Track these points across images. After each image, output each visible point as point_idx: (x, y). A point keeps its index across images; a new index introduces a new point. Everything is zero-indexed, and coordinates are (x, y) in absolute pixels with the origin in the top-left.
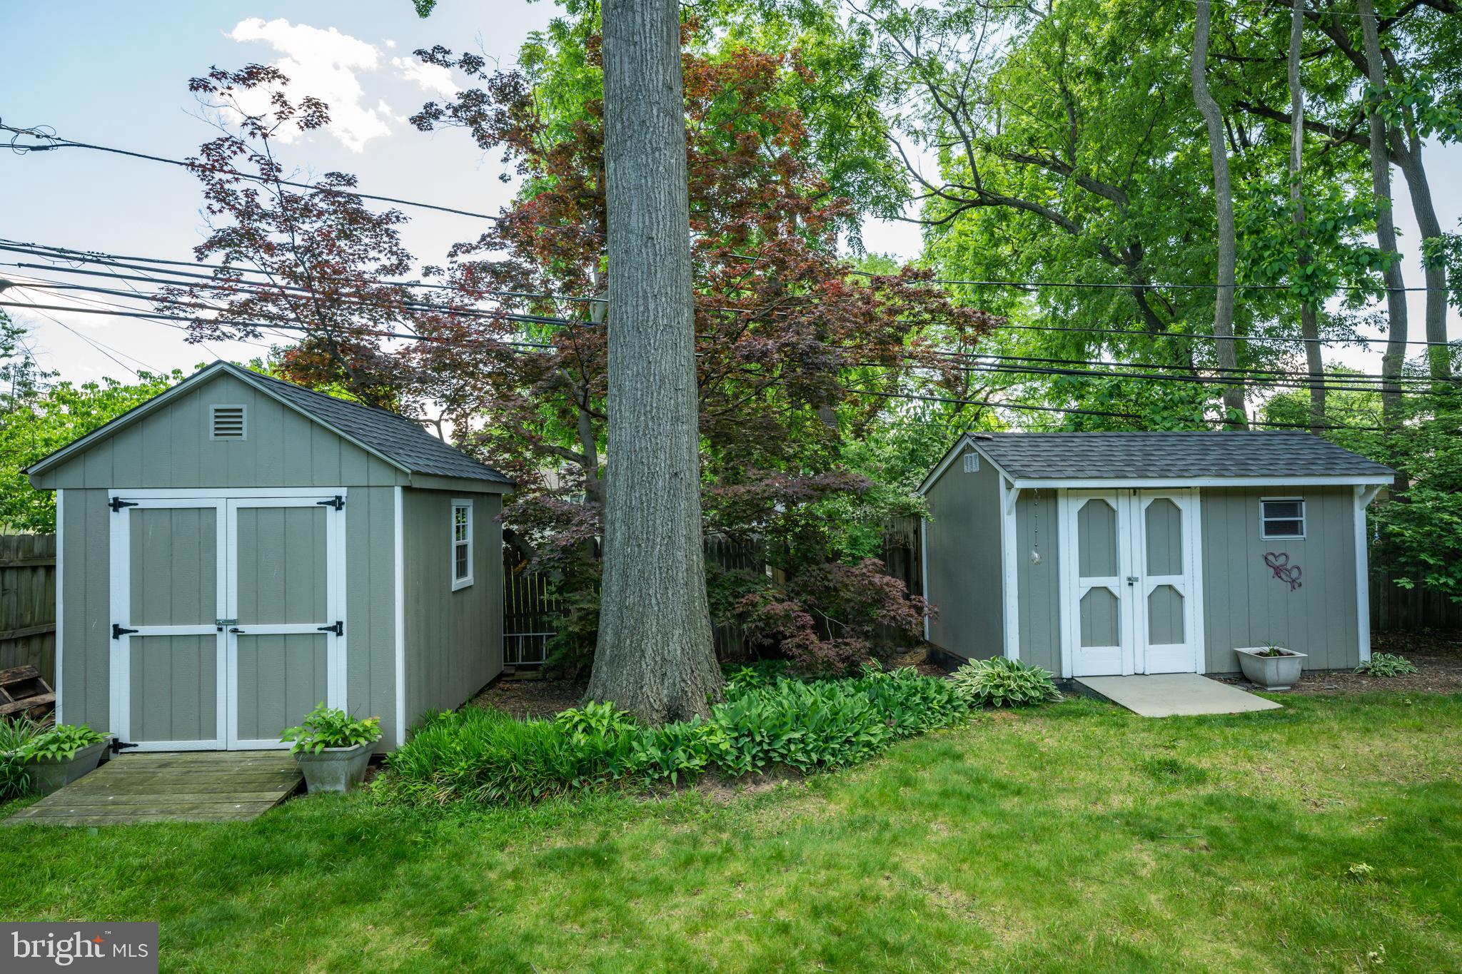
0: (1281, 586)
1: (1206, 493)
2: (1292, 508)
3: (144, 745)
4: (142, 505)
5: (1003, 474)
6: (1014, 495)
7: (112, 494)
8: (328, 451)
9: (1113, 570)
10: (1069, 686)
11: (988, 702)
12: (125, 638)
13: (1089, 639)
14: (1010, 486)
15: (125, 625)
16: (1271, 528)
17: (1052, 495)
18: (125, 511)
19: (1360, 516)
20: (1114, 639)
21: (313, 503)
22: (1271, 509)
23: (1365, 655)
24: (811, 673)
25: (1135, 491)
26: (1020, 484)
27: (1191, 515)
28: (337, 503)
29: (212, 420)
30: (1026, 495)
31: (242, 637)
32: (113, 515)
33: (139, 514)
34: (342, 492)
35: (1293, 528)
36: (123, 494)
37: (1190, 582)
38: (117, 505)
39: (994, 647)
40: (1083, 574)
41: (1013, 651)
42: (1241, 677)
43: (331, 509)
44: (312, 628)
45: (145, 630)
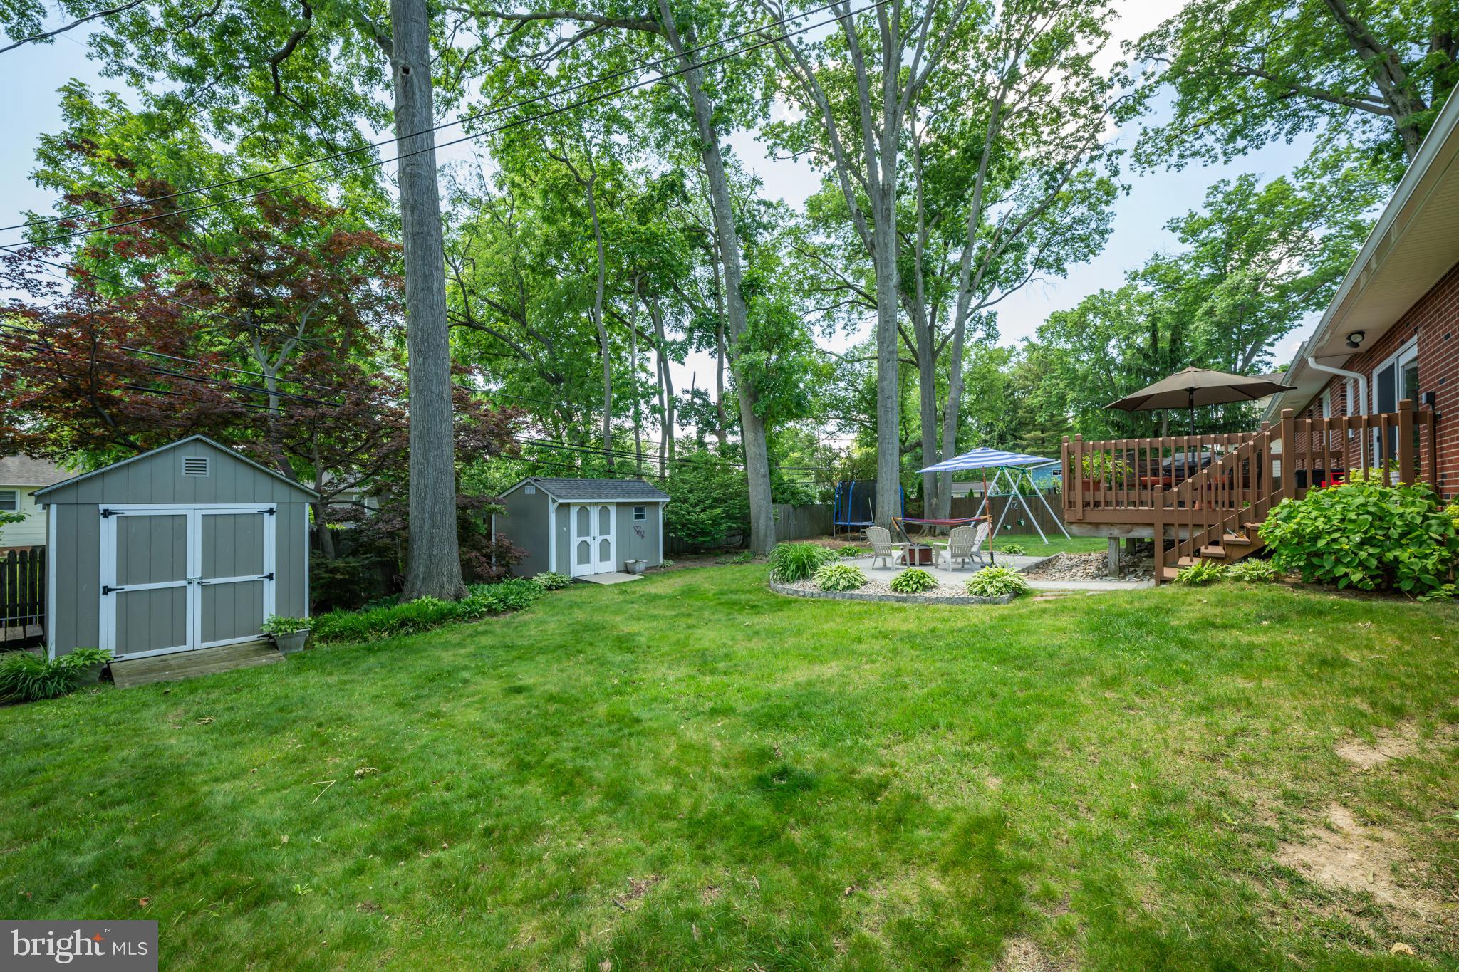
0: (638, 538)
1: (618, 504)
2: (642, 510)
3: (127, 656)
4: (127, 513)
5: (550, 496)
6: (556, 505)
7: (102, 507)
8: (264, 484)
9: (588, 534)
10: (576, 581)
11: (549, 588)
12: (113, 595)
13: (580, 562)
14: (554, 501)
15: (112, 585)
16: (637, 517)
17: (568, 505)
18: (113, 518)
19: (661, 512)
20: (588, 561)
21: (255, 512)
22: (637, 510)
23: (661, 561)
24: (491, 580)
25: (596, 504)
26: (560, 501)
27: (613, 511)
28: (271, 511)
29: (184, 465)
30: (561, 505)
31: (204, 587)
32: (103, 520)
33: (124, 520)
34: (274, 506)
35: (641, 517)
36: (111, 507)
37: (612, 538)
38: (107, 514)
39: (546, 568)
40: (579, 536)
41: (553, 568)
42: (627, 570)
43: (266, 515)
44: (254, 578)
45: (128, 588)
